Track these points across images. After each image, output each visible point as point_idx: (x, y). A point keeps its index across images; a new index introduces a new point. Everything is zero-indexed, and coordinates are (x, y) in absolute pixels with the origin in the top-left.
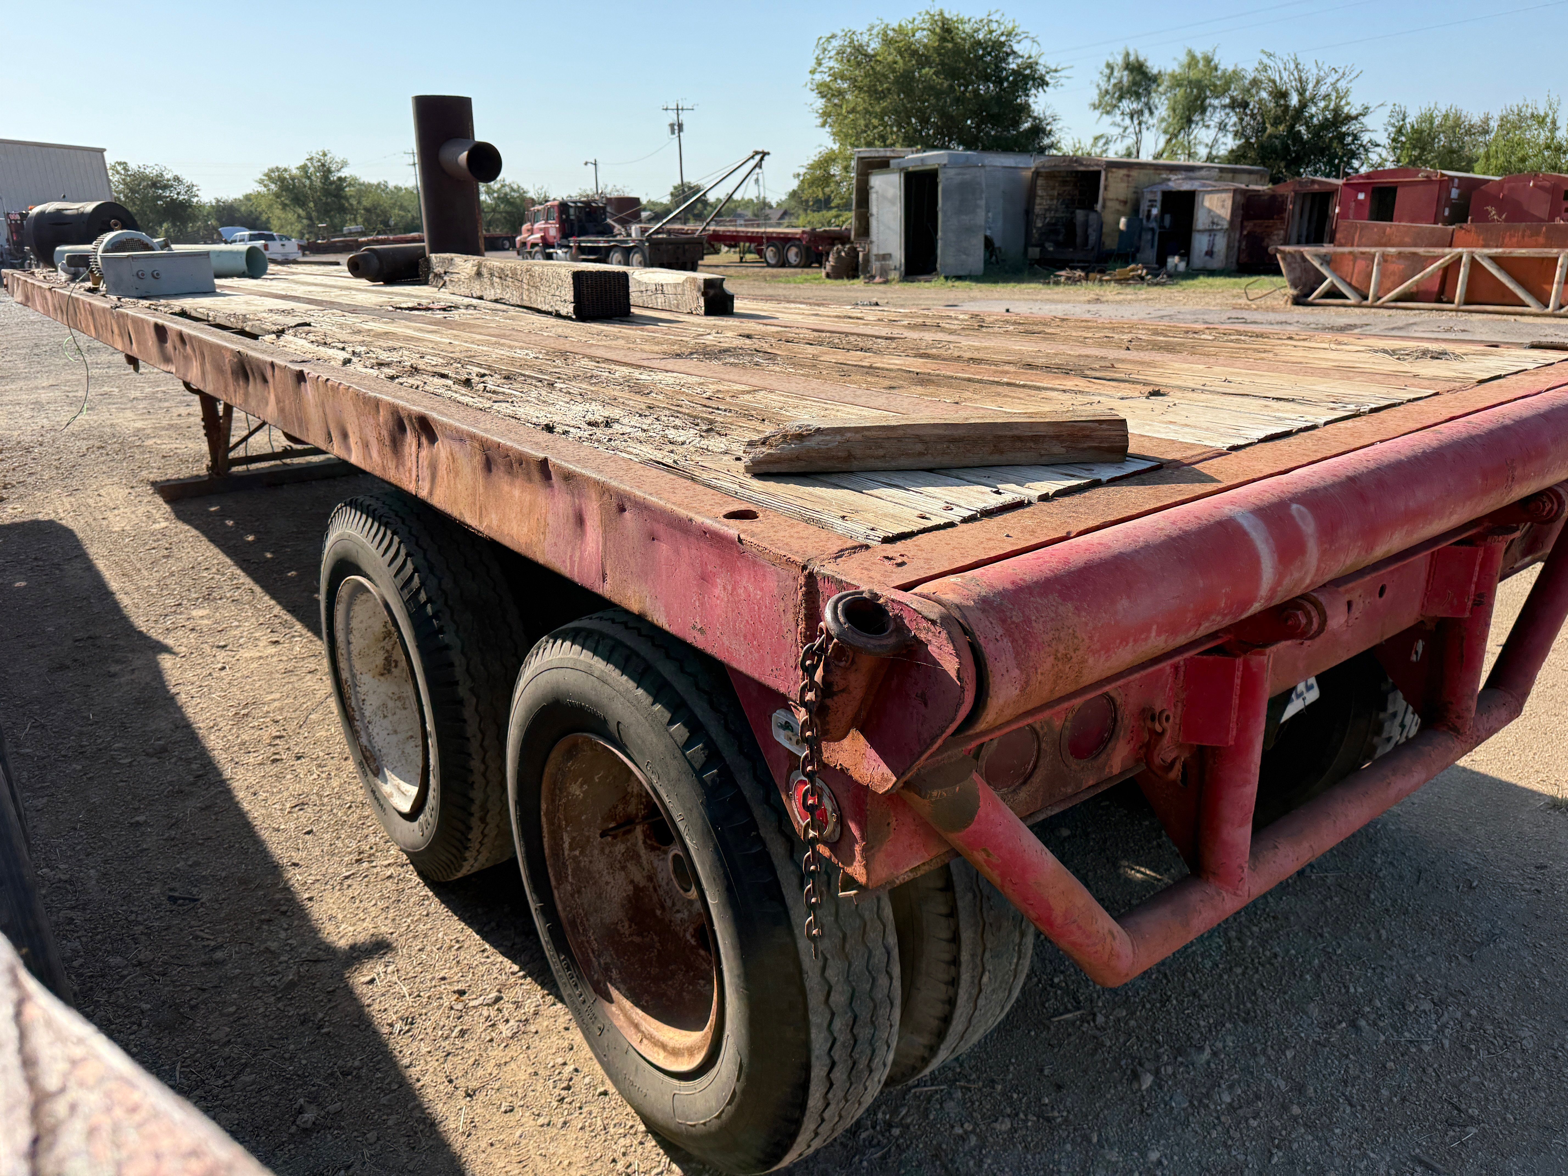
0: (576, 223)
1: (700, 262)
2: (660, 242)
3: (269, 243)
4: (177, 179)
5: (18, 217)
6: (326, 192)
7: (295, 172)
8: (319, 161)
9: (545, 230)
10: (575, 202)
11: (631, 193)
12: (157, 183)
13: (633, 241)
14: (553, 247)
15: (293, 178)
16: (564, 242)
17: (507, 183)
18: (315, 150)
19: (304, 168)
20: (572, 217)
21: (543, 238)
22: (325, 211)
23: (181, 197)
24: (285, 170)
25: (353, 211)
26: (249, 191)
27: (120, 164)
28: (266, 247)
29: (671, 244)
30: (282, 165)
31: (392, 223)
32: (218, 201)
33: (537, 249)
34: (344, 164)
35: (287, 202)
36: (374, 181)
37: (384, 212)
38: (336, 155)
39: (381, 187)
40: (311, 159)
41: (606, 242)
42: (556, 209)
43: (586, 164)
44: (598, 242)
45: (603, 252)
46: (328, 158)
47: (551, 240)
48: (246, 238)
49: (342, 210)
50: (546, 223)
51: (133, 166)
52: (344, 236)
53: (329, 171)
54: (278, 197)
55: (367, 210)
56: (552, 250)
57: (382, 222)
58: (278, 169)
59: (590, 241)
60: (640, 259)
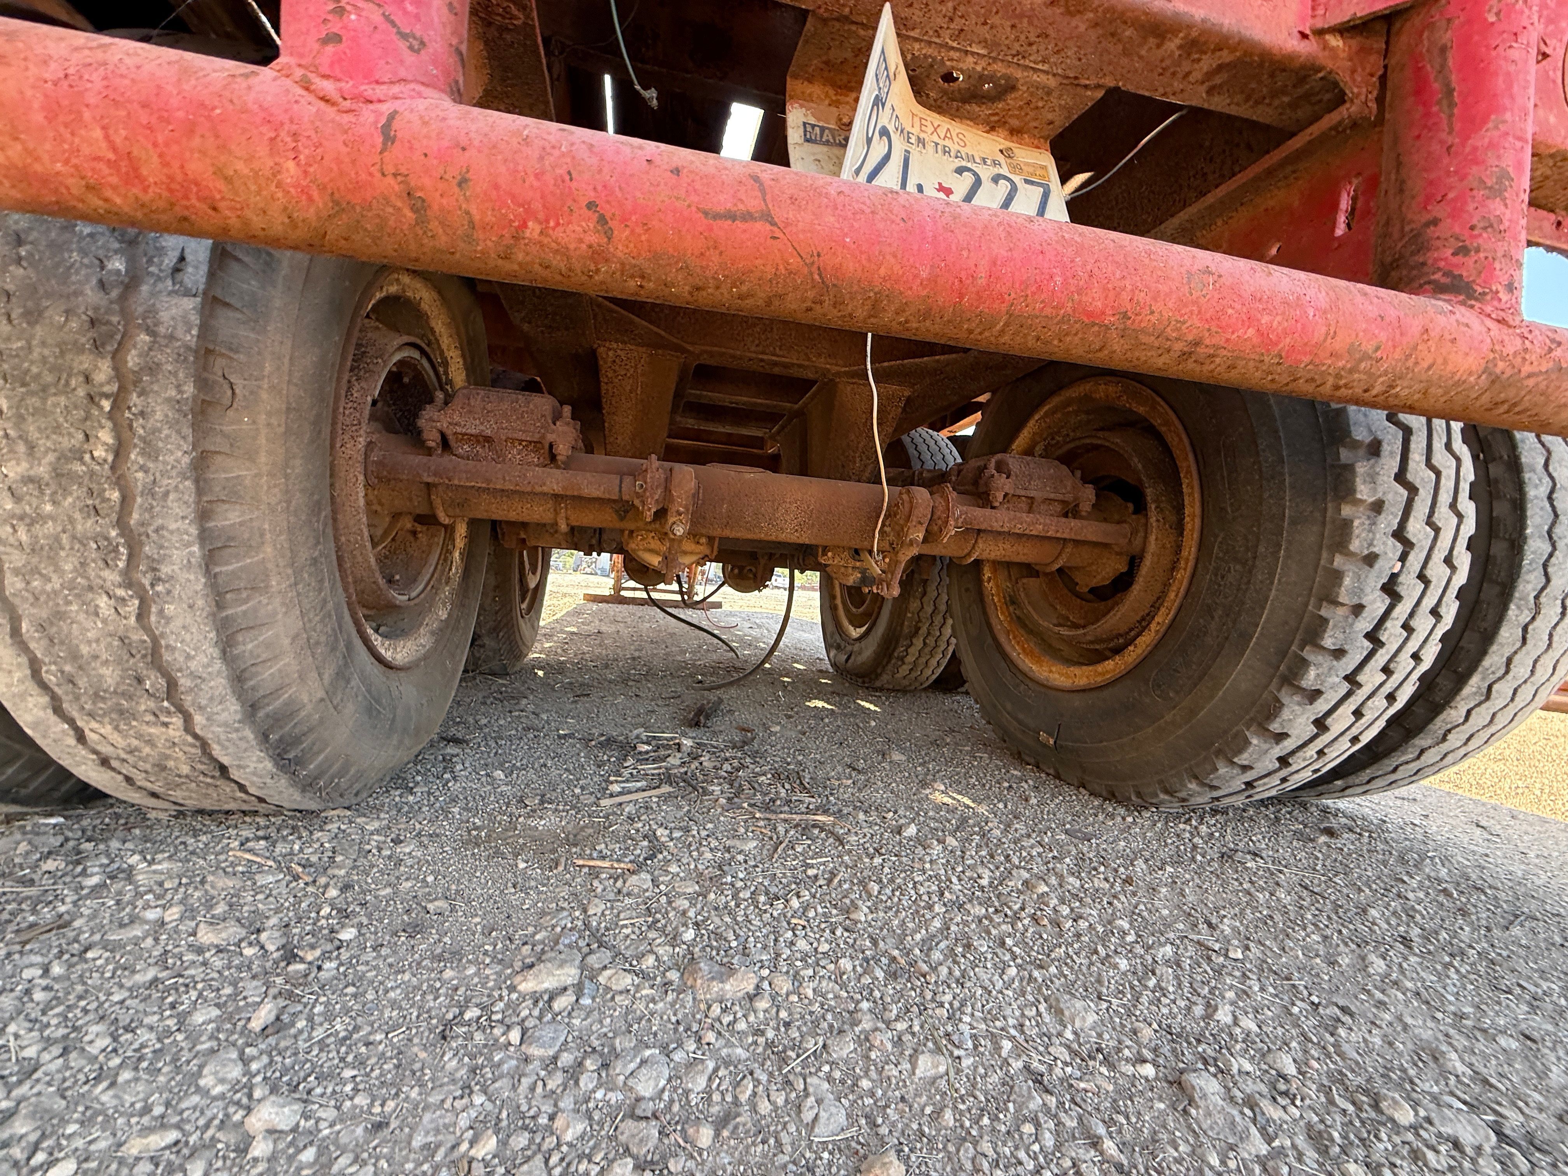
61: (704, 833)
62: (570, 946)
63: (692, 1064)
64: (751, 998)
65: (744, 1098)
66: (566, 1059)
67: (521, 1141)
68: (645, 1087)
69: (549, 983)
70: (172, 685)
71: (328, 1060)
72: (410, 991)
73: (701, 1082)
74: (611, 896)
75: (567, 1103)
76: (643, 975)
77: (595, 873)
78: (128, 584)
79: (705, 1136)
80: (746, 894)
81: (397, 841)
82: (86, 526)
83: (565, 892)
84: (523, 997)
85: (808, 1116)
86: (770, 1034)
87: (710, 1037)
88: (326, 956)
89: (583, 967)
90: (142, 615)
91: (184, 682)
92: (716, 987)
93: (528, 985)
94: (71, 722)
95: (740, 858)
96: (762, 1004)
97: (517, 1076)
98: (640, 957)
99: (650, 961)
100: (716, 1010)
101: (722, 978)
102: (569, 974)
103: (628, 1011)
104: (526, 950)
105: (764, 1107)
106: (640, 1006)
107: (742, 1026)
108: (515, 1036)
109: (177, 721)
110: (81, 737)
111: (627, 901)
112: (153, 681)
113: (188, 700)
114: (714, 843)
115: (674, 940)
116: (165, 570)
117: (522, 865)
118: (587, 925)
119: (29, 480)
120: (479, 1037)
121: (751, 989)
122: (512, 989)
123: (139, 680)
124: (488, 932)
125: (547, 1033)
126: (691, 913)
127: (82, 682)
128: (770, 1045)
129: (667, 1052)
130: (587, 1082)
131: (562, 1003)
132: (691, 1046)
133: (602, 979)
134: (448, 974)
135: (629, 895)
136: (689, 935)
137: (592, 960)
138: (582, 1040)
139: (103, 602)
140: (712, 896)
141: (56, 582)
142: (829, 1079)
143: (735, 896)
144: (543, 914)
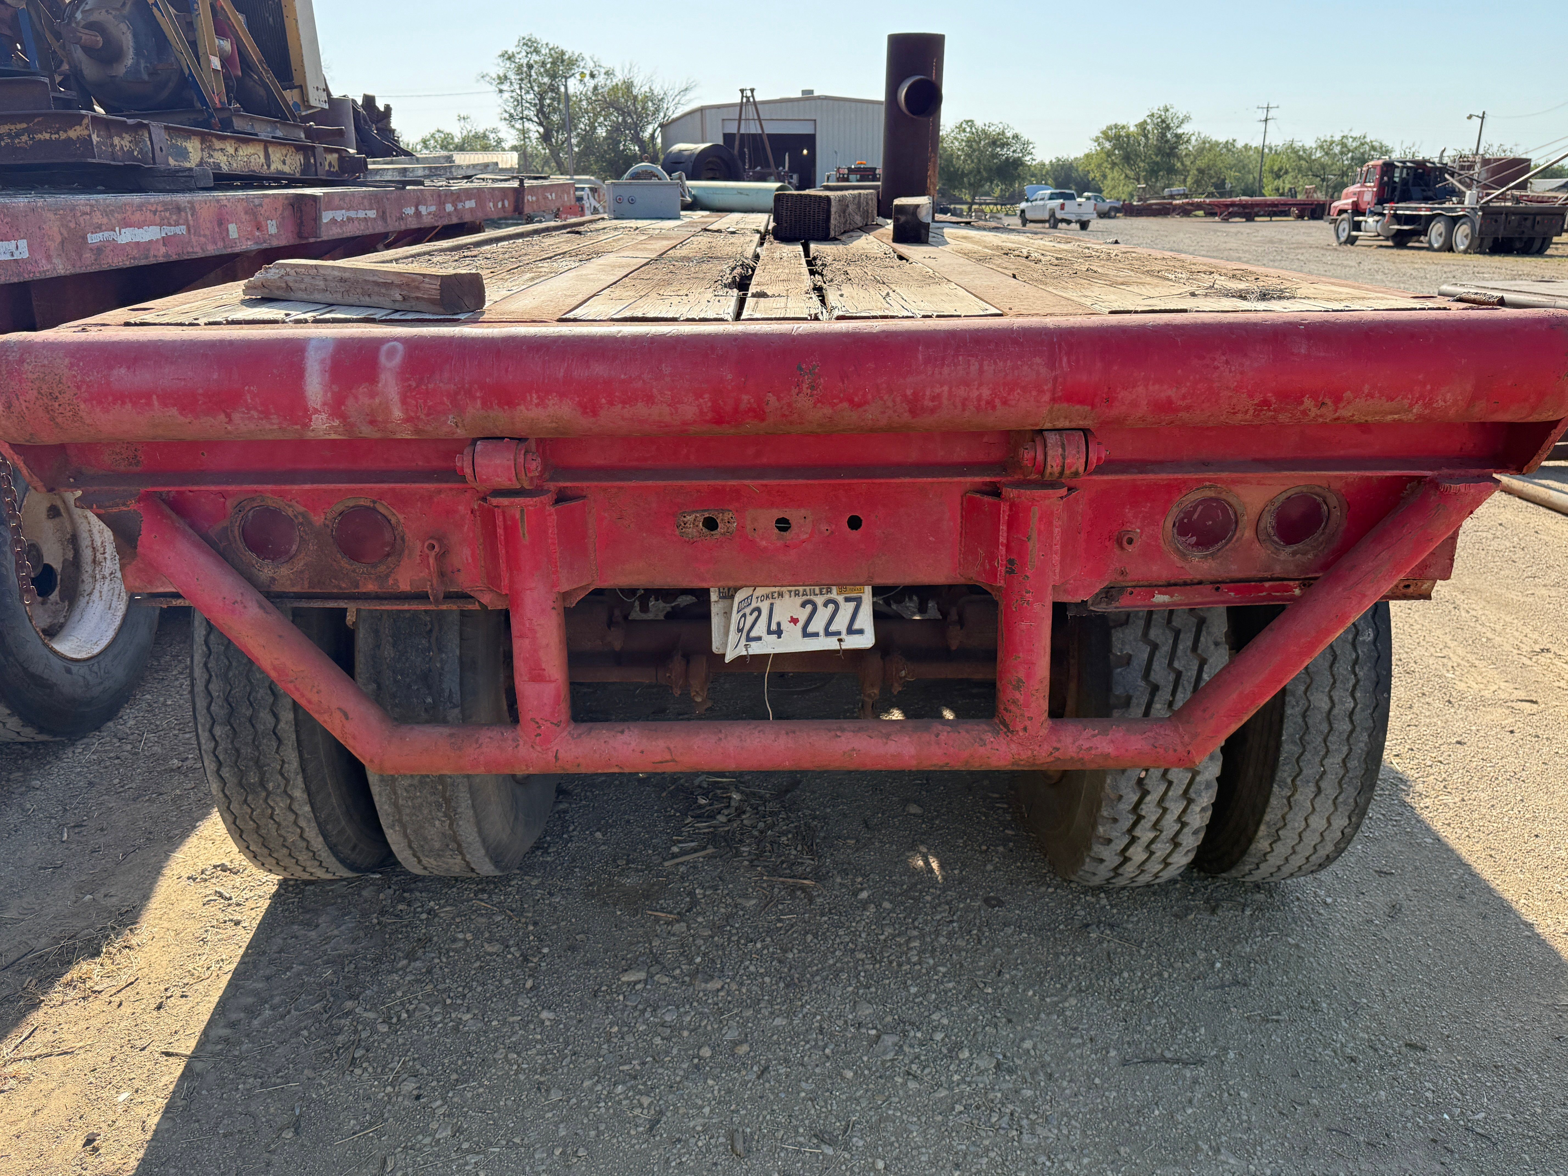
0: (1399, 186)
1: (1555, 239)
2: (1499, 211)
3: (1067, 202)
4: (1016, 137)
5: (846, 171)
6: (1159, 151)
7: (1132, 129)
8: (1160, 116)
9: (1360, 194)
10: (1404, 162)
11: (1519, 153)
12: (998, 141)
13: (1463, 209)
14: (1363, 214)
15: (1128, 136)
16: (1378, 209)
17: (1368, 140)
18: (1156, 106)
19: (1142, 126)
20: (1397, 180)
21: (1355, 205)
22: (1153, 172)
23: (1016, 155)
24: (1123, 127)
25: (1185, 171)
26: (1087, 151)
27: (967, 122)
28: (1062, 207)
29: (1514, 214)
30: (1121, 123)
31: (1228, 186)
32: (1059, 160)
33: (1344, 216)
34: (1186, 119)
35: (1117, 161)
36: (1222, 139)
37: (1218, 173)
38: (1179, 109)
39: (1229, 146)
40: (1153, 115)
41: (1428, 209)
42: (1378, 170)
43: (1470, 117)
44: (1420, 209)
45: (1423, 221)
46: (1169, 114)
47: (1363, 206)
48: (1047, 197)
49: (1171, 170)
50: (1363, 186)
51: (979, 124)
52: (1164, 198)
53: (1168, 128)
54: (1109, 156)
55: (1201, 171)
56: (1361, 218)
57: (1216, 186)
58: (1116, 126)
59: (1408, 209)
60: (1468, 231)
61: (726, 892)
62: (643, 962)
63: (686, 1013)
64: (718, 990)
65: (703, 1024)
66: (640, 1007)
67: (626, 1029)
68: (668, 1018)
69: (633, 979)
70: (459, 846)
71: (557, 1000)
72: (579, 977)
73: (689, 1018)
74: (665, 935)
75: (640, 1020)
76: (674, 977)
77: (657, 920)
78: (445, 816)
79: (686, 1033)
80: (735, 938)
81: (551, 894)
82: (432, 799)
83: (641, 931)
84: (623, 983)
85: (724, 1032)
86: (721, 1005)
87: (695, 1004)
88: (540, 960)
89: (648, 972)
90: (451, 825)
91: (464, 845)
92: (703, 985)
93: (625, 979)
94: (418, 858)
95: (741, 913)
96: (721, 994)
97: (623, 1011)
98: (673, 970)
99: (678, 971)
100: (701, 994)
101: (706, 982)
102: (642, 975)
103: (666, 992)
104: (624, 962)
105: (709, 1028)
106: (671, 991)
107: (710, 1001)
108: (621, 997)
109: (460, 857)
110: (420, 861)
111: (673, 938)
112: (453, 845)
113: (465, 851)
114: (729, 901)
115: (691, 962)
116: (459, 810)
117: (619, 913)
118: (651, 952)
119: (411, 785)
120: (608, 997)
121: (720, 987)
122: (619, 979)
123: (448, 846)
124: (606, 951)
125: (634, 998)
126: (703, 948)
127: (426, 847)
128: (719, 1009)
129: (678, 1007)
130: (647, 1015)
131: (638, 987)
132: (688, 1006)
133: (656, 978)
134: (592, 971)
135: (674, 935)
136: (698, 960)
137: (652, 969)
138: (647, 1000)
139: (437, 822)
140: (716, 938)
141: (421, 817)
142: (738, 1022)
143: (729, 939)
144: (631, 944)
